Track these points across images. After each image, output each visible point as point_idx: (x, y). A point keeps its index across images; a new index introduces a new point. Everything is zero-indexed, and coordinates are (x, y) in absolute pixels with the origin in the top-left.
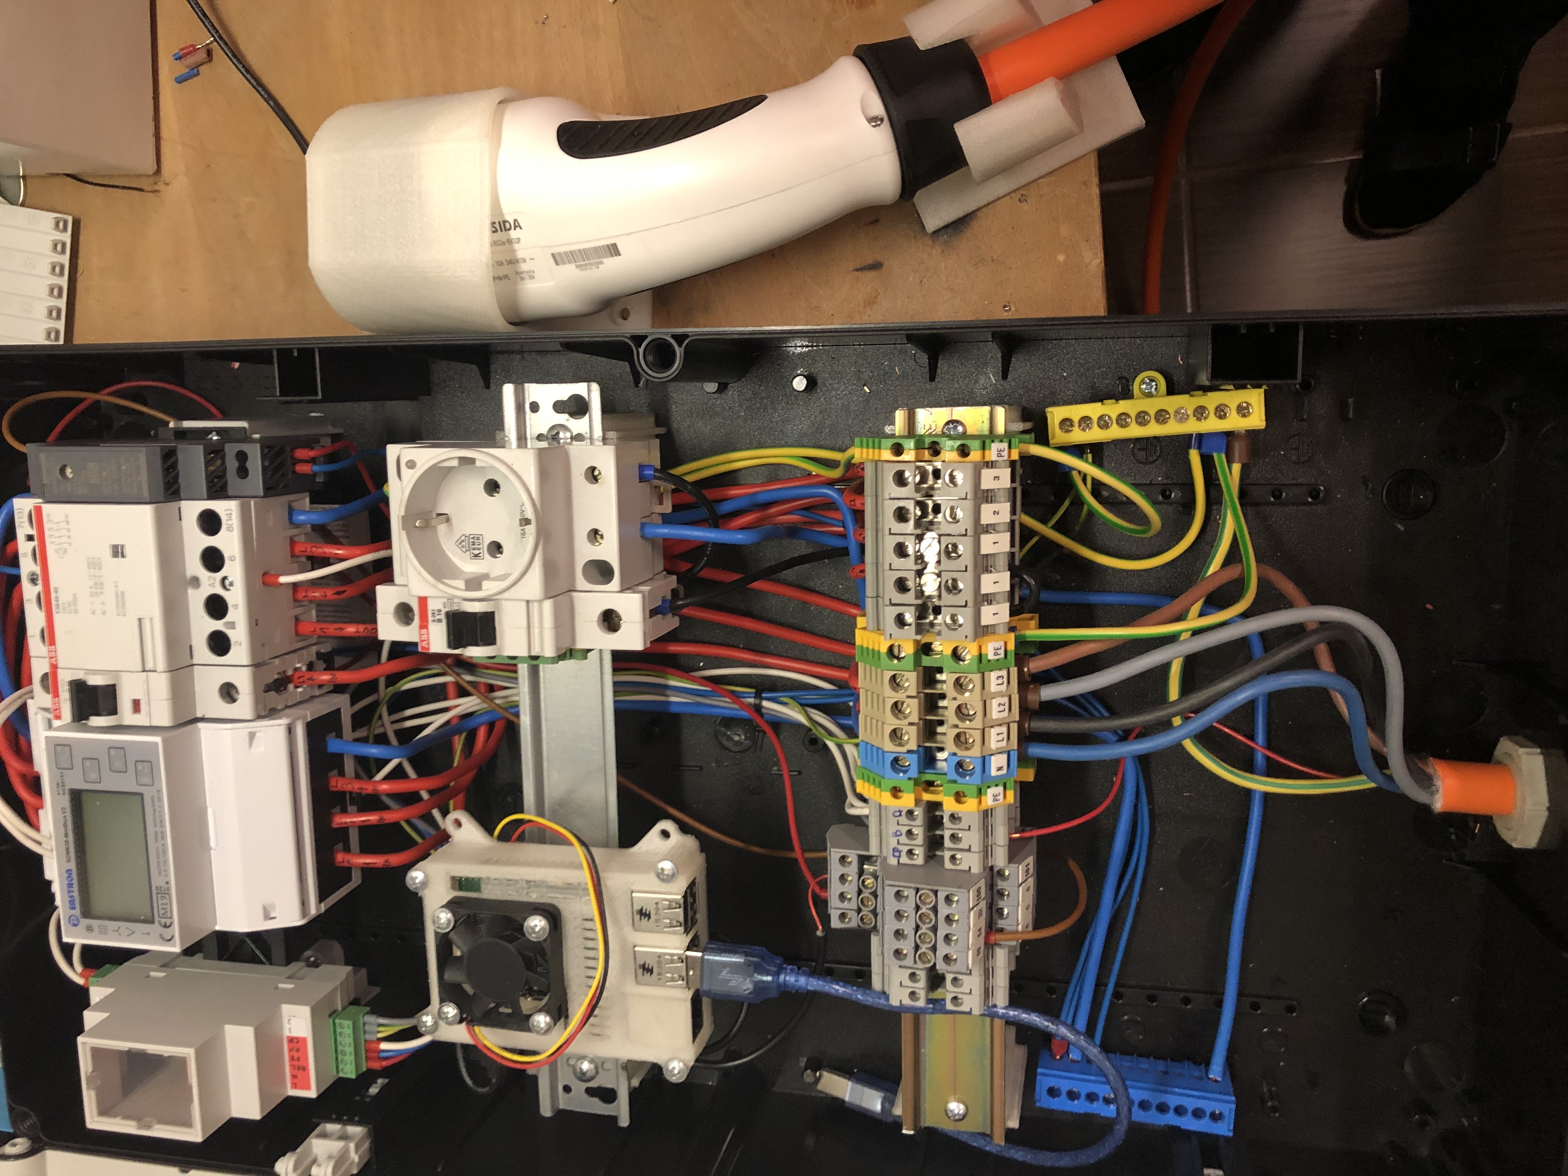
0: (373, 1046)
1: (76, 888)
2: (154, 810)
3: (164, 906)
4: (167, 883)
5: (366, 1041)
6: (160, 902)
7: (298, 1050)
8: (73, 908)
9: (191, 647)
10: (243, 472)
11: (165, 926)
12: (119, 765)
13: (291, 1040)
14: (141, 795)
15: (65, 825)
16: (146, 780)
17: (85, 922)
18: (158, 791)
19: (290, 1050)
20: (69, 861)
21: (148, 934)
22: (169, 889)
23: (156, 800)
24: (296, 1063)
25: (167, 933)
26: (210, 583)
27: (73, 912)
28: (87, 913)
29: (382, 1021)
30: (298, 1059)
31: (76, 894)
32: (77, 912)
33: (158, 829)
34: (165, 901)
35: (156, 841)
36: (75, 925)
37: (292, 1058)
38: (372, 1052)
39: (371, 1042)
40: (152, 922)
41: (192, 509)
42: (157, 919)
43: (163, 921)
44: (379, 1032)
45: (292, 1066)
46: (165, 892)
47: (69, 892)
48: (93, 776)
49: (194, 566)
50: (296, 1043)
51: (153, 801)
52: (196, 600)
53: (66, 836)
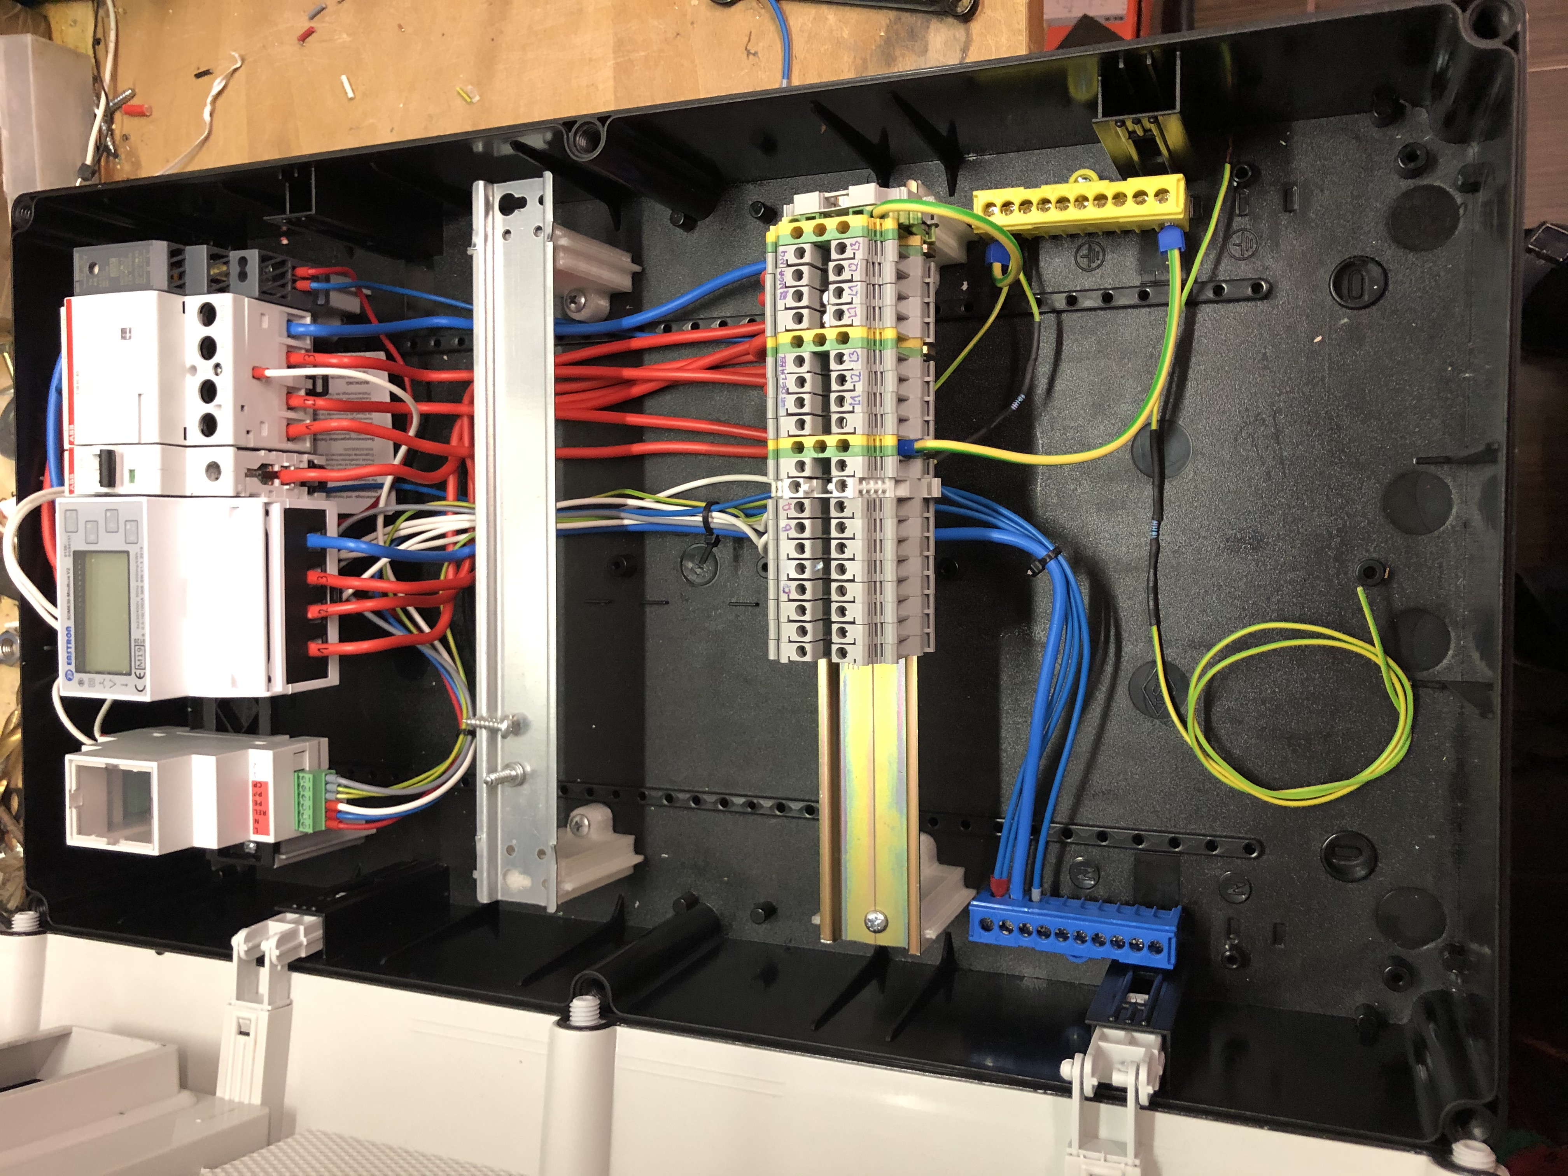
0: (332, 806)
1: (73, 645)
2: (137, 566)
3: (140, 658)
4: (143, 635)
5: (327, 801)
6: (137, 653)
7: (260, 795)
8: (69, 664)
9: (185, 429)
10: (243, 276)
11: (140, 678)
12: (112, 526)
13: (255, 785)
14: (127, 553)
15: (68, 586)
16: (132, 538)
17: (78, 676)
18: (142, 548)
19: (254, 795)
20: (69, 619)
21: (126, 685)
22: (144, 640)
23: (139, 556)
24: (258, 808)
25: (140, 684)
26: (205, 370)
27: (69, 667)
28: (81, 668)
29: (344, 781)
30: (261, 804)
31: (73, 650)
32: (72, 667)
33: (139, 584)
34: (140, 653)
35: (137, 596)
36: (70, 680)
37: (255, 803)
38: (332, 814)
39: (331, 801)
40: (129, 674)
41: (195, 302)
42: (133, 670)
43: (138, 672)
44: (339, 792)
45: (255, 811)
46: (141, 645)
47: (68, 648)
48: (92, 538)
49: (192, 354)
50: (259, 786)
51: (137, 558)
52: (192, 386)
53: (69, 595)
